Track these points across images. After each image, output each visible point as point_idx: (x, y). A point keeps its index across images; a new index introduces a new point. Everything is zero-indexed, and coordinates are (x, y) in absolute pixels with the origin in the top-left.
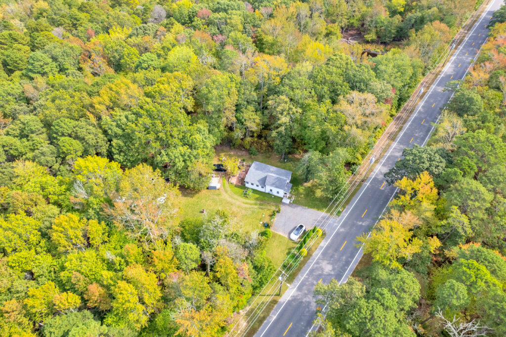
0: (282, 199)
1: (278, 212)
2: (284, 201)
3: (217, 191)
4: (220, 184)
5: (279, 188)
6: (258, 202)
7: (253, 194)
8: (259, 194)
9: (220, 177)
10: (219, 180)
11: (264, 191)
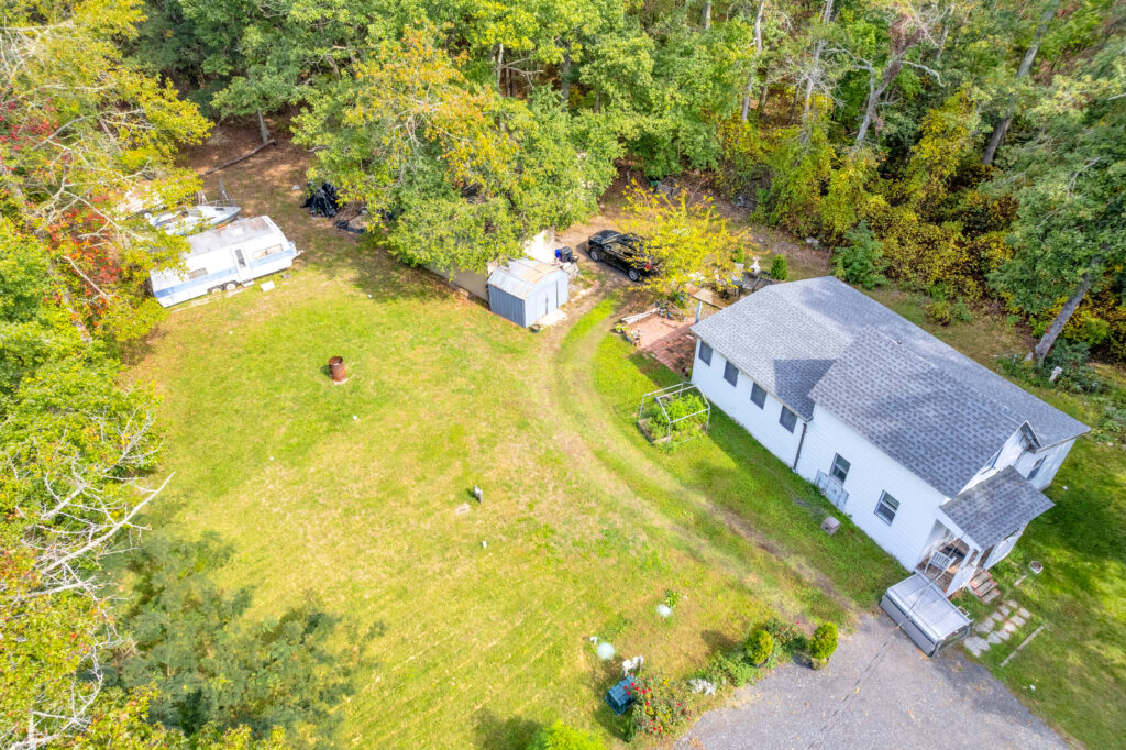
0: (899, 573)
1: (804, 651)
2: (902, 594)
3: (519, 336)
4: (570, 313)
5: (911, 468)
6: (701, 501)
7: (706, 440)
8: (738, 459)
9: (598, 291)
10: (579, 297)
11: (788, 458)
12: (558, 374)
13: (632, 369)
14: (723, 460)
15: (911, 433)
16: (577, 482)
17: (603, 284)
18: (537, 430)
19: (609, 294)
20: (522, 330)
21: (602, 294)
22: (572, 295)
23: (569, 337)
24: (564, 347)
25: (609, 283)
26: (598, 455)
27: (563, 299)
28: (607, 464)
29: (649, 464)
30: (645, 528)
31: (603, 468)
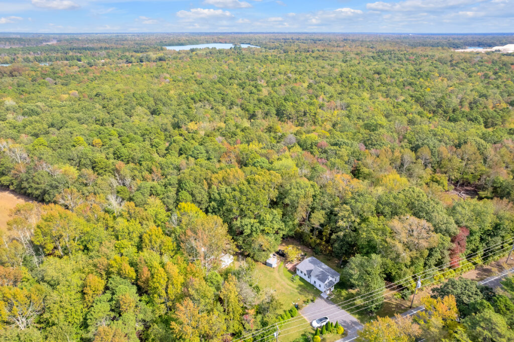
0: (322, 292)
1: (312, 301)
2: (322, 295)
3: (272, 269)
4: (278, 265)
5: (321, 281)
6: (300, 288)
7: (300, 281)
8: (304, 283)
9: (280, 260)
10: (278, 262)
11: (309, 282)
12: (279, 274)
13: (288, 272)
15: (321, 278)
16: (286, 288)
18: (279, 282)
23: (279, 268)
26: (288, 284)
29: (294, 284)
30: (295, 292)
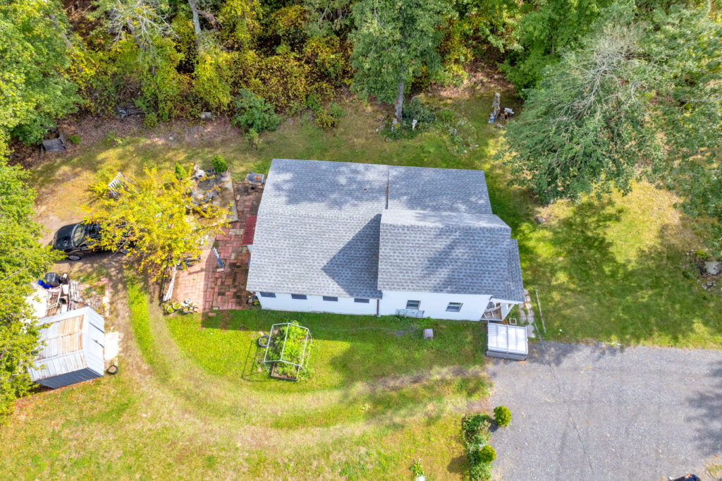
0: (474, 327)
3: (109, 388)
4: (118, 328)
5: (470, 293)
6: (359, 387)
7: (319, 344)
8: (345, 339)
9: (114, 287)
10: (108, 307)
11: (370, 312)
12: (177, 390)
13: (216, 334)
14: (340, 347)
15: (456, 274)
16: (290, 460)
17: (109, 276)
18: (223, 454)
19: (126, 283)
20: (103, 381)
21: (120, 286)
22: (101, 310)
23: (145, 350)
24: (151, 362)
25: (113, 272)
26: (277, 425)
27: (100, 321)
28: (290, 428)
29: (308, 397)
30: (358, 444)
31: (291, 431)
